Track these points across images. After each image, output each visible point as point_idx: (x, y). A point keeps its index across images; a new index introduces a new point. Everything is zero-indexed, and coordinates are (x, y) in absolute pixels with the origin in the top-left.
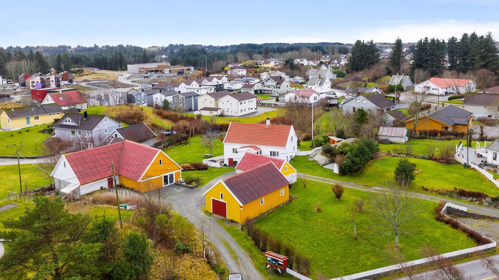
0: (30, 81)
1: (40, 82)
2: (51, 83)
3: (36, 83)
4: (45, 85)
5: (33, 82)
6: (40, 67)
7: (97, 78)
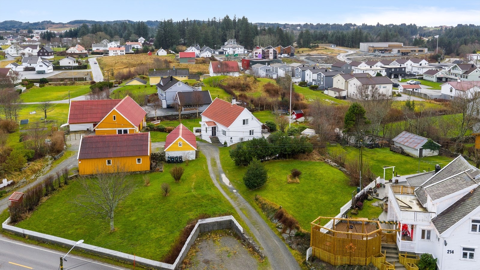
0: (254, 52)
1: (261, 54)
2: (270, 55)
3: (258, 54)
4: (265, 56)
5: (256, 53)
6: (280, 41)
7: (322, 53)
